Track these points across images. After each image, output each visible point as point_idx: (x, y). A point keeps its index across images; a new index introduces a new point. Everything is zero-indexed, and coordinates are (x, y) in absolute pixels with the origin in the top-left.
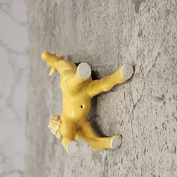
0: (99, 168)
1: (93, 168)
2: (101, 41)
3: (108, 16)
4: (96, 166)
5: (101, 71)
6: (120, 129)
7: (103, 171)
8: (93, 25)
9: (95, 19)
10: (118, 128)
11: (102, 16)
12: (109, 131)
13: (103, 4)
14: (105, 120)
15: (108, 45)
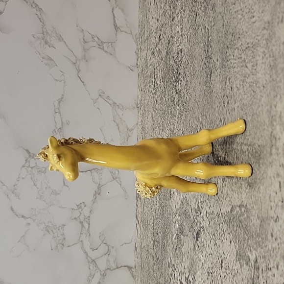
0: (246, 272)
1: (237, 272)
2: (247, 112)
3: (256, 82)
4: (242, 270)
5: (248, 149)
6: (275, 226)
7: (253, 277)
8: (235, 90)
9: (238, 82)
10: (271, 225)
11: (248, 80)
12: (259, 227)
13: (249, 65)
14: (254, 212)
15: (257, 119)
